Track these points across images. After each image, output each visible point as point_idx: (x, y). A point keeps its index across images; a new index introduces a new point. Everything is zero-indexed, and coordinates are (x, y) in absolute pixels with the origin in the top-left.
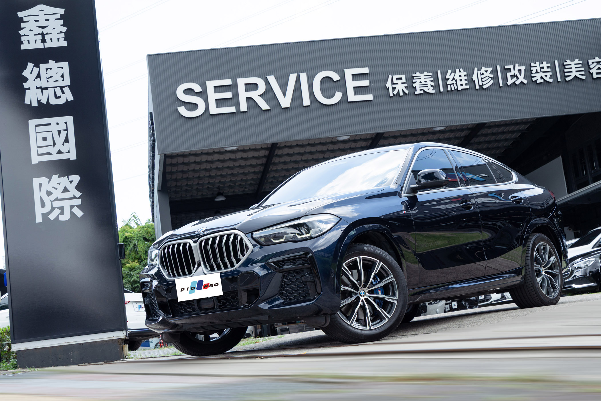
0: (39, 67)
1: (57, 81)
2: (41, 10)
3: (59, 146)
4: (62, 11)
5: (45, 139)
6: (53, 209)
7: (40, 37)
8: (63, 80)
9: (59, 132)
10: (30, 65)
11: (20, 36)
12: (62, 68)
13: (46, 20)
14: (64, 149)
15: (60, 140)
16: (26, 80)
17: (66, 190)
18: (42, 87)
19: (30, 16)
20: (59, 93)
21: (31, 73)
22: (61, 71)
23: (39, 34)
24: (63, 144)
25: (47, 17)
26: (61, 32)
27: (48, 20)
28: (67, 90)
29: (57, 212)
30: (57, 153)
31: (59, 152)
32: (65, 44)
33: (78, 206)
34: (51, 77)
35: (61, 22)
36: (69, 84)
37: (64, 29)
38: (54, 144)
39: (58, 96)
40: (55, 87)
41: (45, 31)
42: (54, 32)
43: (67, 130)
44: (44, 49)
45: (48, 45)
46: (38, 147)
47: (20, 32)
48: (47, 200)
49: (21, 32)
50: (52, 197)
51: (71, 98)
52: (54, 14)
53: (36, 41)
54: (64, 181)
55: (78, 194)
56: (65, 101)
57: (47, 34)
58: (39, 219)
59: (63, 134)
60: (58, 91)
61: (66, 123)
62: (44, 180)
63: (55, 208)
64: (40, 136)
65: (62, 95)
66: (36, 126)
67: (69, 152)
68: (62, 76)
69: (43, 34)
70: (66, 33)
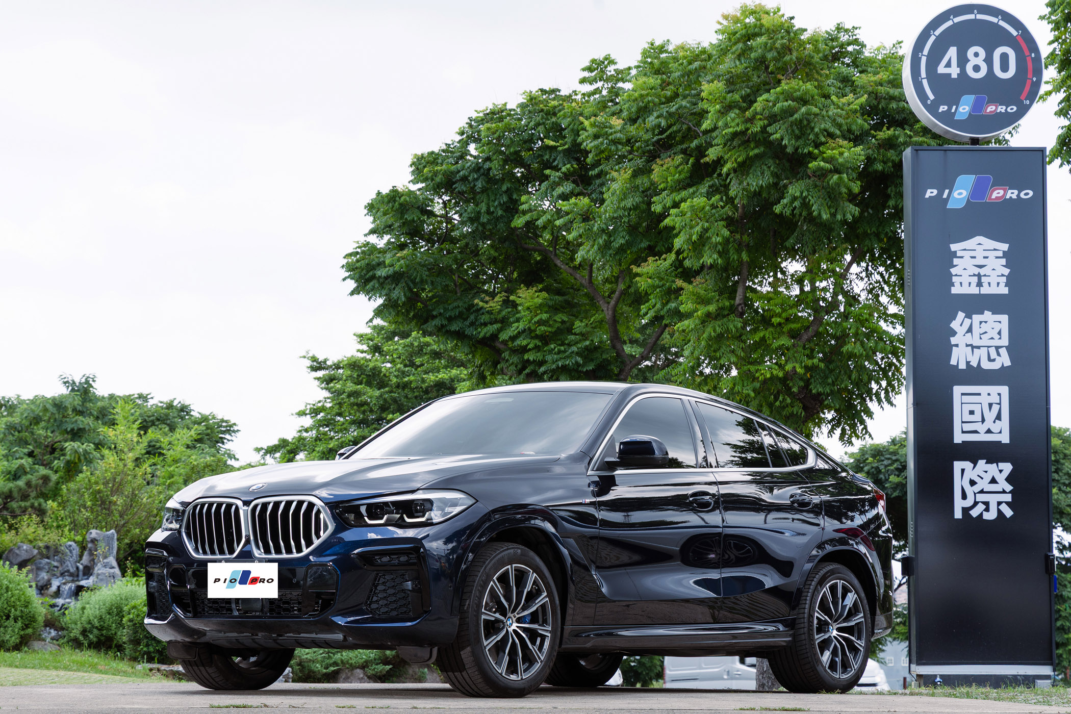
1: (992, 338)
2: (980, 244)
4: (1005, 247)
8: (1000, 338)
9: (990, 405)
10: (961, 315)
12: (1000, 322)
14: (995, 428)
15: (990, 416)
19: (965, 250)
20: (993, 355)
21: (961, 325)
22: (998, 327)
23: (974, 275)
24: (994, 422)
26: (1003, 275)
27: (987, 257)
29: (981, 507)
30: (986, 433)
31: (989, 431)
33: (1007, 503)
34: (986, 332)
38: (983, 420)
39: (992, 358)
40: (989, 347)
42: (994, 274)
43: (1000, 404)
45: (985, 290)
46: (963, 422)
47: (952, 270)
50: (977, 488)
52: (995, 250)
53: (970, 283)
59: (995, 408)
60: (993, 352)
61: (999, 394)
63: (978, 502)
67: (1000, 432)
68: (999, 333)
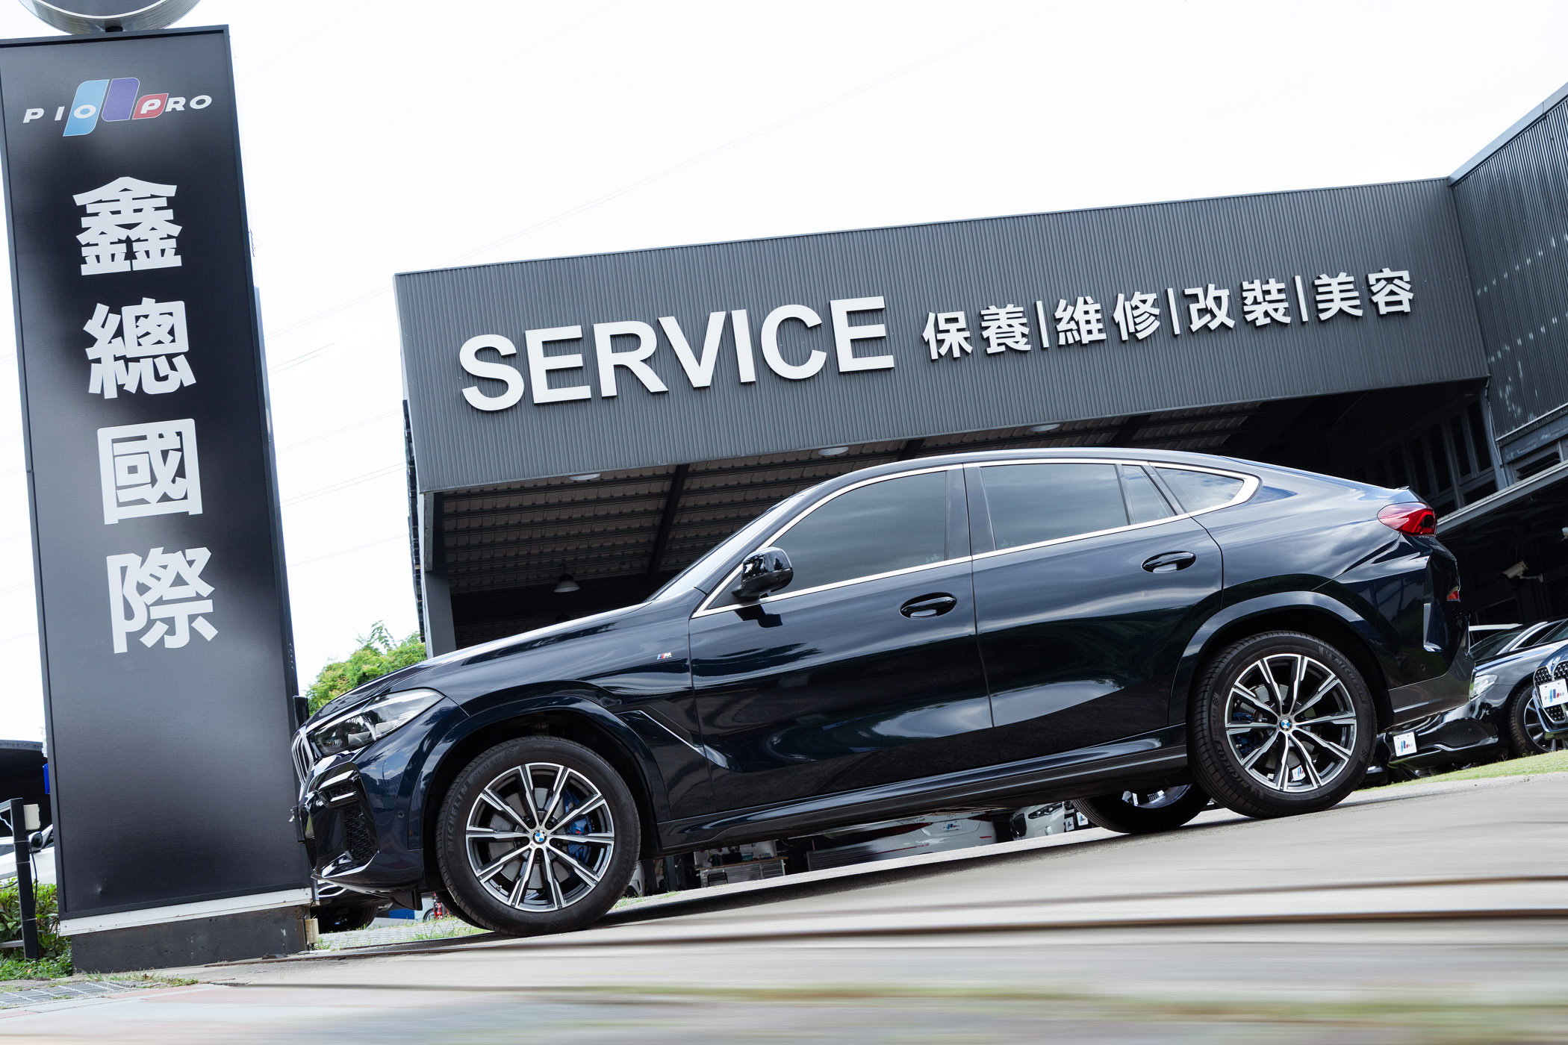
0: (120, 313)
3: (164, 485)
5: (133, 470)
6: (151, 623)
7: (123, 247)
11: (79, 246)
13: (136, 211)
16: (91, 341)
17: (179, 581)
18: (128, 357)
25: (138, 204)
28: (181, 362)
32: (176, 261)
35: (169, 214)
36: (186, 349)
37: (176, 230)
41: (133, 234)
44: (132, 274)
48: (138, 603)
49: (82, 238)
51: (190, 379)
54: (176, 561)
55: (207, 589)
56: (177, 386)
57: (138, 240)
58: (120, 646)
62: (131, 559)
64: (123, 464)
65: (171, 373)
66: (115, 441)
69: (129, 242)
70: (179, 239)
